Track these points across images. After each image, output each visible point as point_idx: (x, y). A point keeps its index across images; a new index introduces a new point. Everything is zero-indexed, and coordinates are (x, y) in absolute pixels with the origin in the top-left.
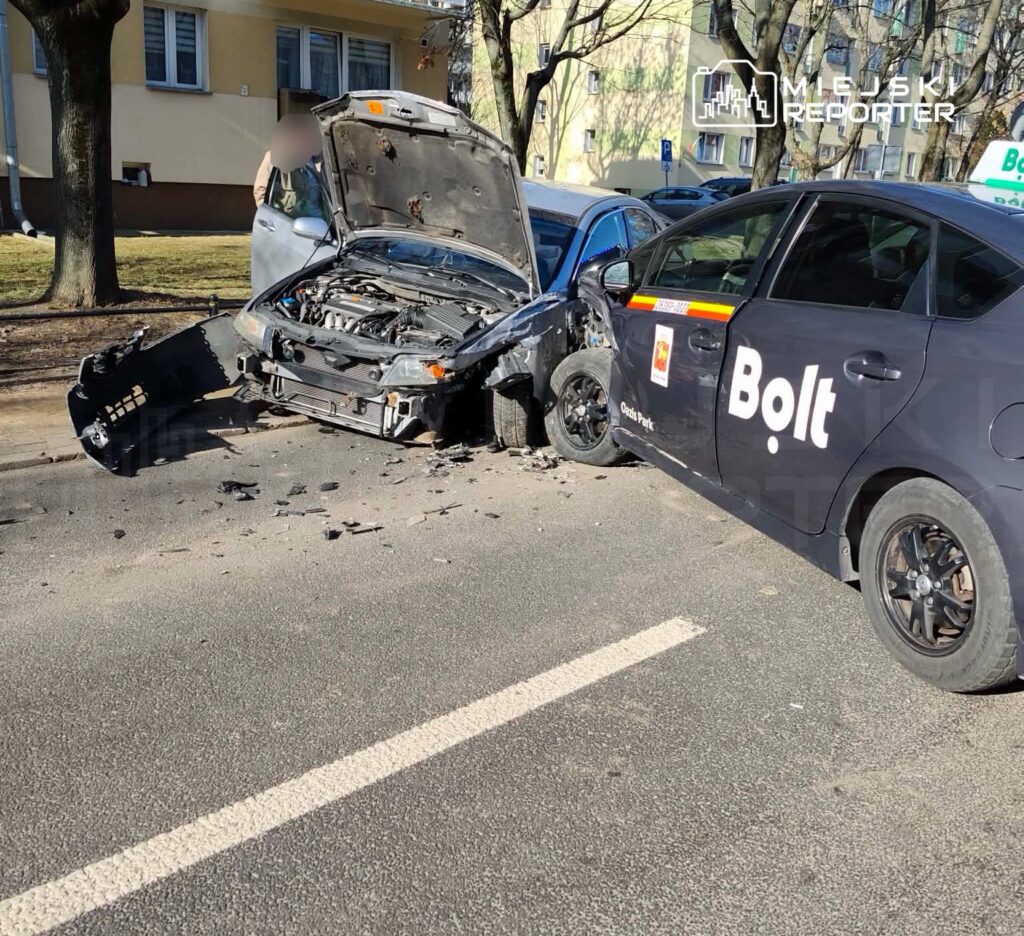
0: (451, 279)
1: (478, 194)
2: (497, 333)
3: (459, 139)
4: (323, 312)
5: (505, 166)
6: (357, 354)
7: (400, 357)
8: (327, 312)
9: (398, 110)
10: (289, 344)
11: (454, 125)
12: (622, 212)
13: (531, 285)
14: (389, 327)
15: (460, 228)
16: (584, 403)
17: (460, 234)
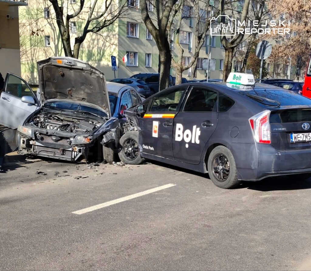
0: (82, 114)
1: (91, 87)
2: (102, 128)
3: (86, 71)
4: (46, 125)
5: (101, 79)
6: (62, 136)
7: (76, 136)
8: (47, 125)
9: (68, 62)
10: (39, 135)
11: (85, 67)
12: (129, 91)
13: (108, 115)
14: (69, 128)
15: (84, 98)
16: (131, 147)
17: (84, 100)
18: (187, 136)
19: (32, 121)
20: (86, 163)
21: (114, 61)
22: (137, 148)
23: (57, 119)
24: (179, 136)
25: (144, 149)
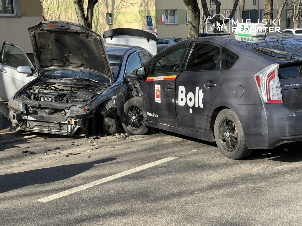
0: (82, 81)
1: (89, 51)
2: (102, 96)
3: (82, 34)
4: (40, 97)
5: (99, 41)
6: (56, 108)
7: (72, 107)
8: (41, 97)
9: (60, 26)
10: (31, 108)
11: (80, 29)
12: (138, 52)
13: (110, 80)
14: (65, 99)
15: (83, 63)
16: (135, 115)
17: (84, 66)
18: (191, 99)
19: (25, 94)
20: (85, 136)
21: (150, 20)
22: (142, 117)
23: (54, 89)
24: (182, 100)
25: (149, 116)
